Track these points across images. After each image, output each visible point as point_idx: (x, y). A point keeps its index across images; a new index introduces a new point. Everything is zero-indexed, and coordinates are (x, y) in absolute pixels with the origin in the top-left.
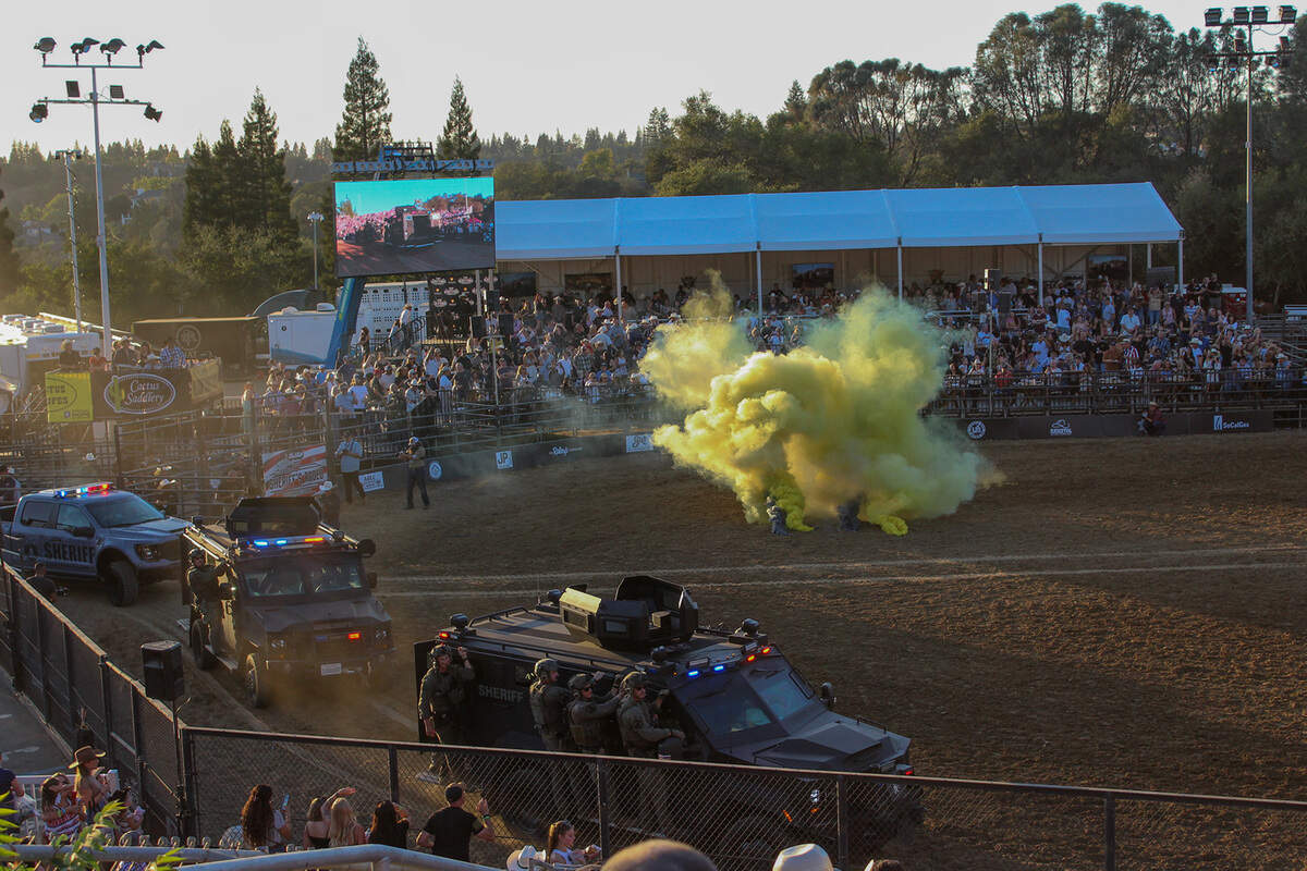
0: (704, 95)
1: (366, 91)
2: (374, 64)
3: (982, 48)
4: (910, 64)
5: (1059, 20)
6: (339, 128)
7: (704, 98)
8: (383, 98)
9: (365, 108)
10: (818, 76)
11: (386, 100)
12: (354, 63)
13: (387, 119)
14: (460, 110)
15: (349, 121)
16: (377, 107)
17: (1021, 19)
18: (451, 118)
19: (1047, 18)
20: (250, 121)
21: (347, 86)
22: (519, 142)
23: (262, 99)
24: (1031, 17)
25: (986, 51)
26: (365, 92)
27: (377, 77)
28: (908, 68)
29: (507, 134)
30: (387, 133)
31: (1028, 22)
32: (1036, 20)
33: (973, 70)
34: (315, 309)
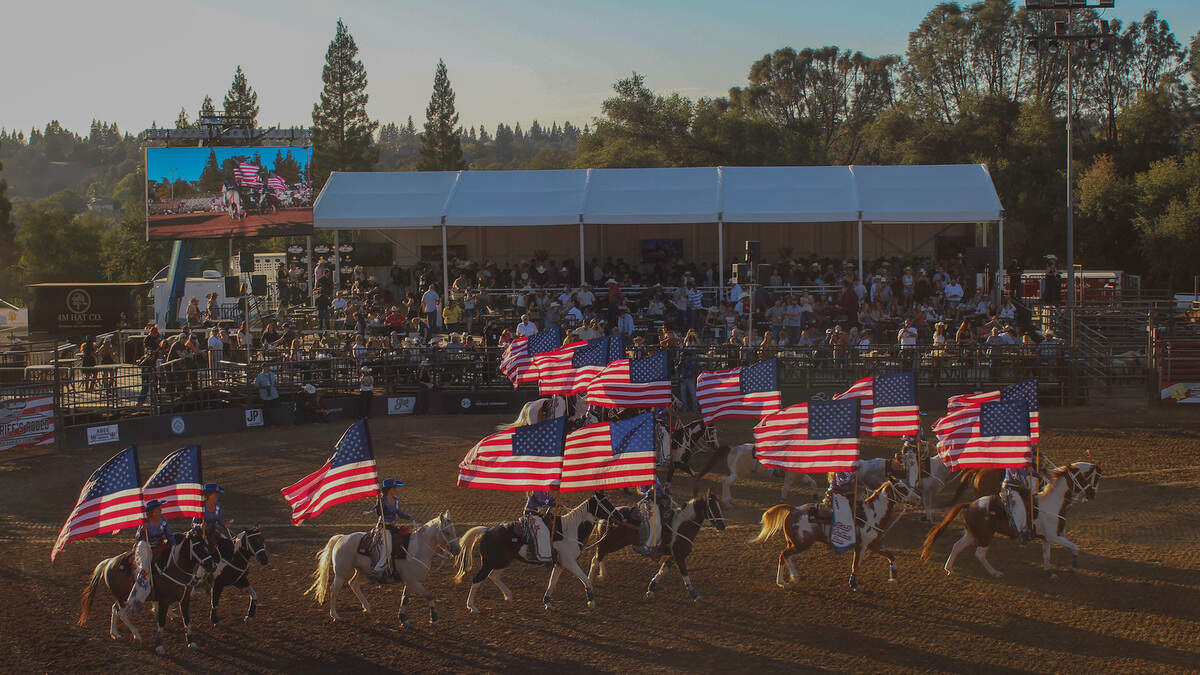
0: (636, 78)
1: (344, 73)
2: (353, 47)
3: (914, 36)
4: (849, 52)
5: (986, 10)
6: (316, 108)
7: (637, 81)
8: (360, 80)
9: (343, 89)
10: (758, 62)
11: (363, 82)
12: (333, 46)
13: (364, 100)
14: (443, 93)
15: (326, 102)
16: (354, 88)
17: (954, 9)
18: (434, 101)
19: (977, 9)
20: (231, 100)
21: (326, 67)
22: (579, 131)
23: (243, 79)
24: (962, 6)
25: (918, 40)
26: (342, 74)
27: (355, 59)
28: (847, 57)
29: (568, 123)
30: (363, 113)
31: (960, 12)
32: (966, 10)
33: (906, 59)
34: (202, 277)
